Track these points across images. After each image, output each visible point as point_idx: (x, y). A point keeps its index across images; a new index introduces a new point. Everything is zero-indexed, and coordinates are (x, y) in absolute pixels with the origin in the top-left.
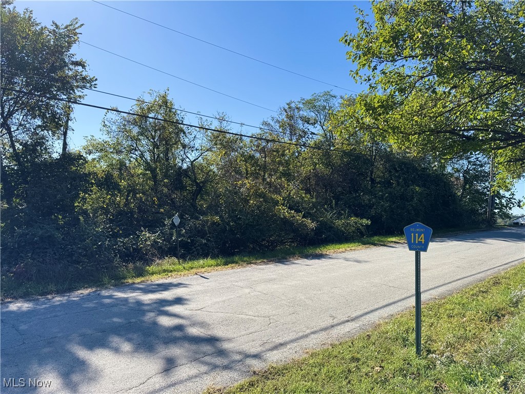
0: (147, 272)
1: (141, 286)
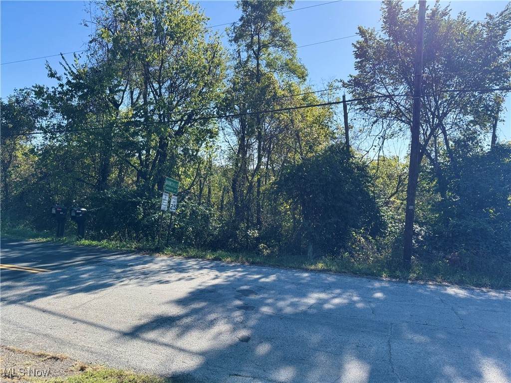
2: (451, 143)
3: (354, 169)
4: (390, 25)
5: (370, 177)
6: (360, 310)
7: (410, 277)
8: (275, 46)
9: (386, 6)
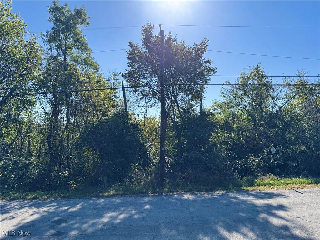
0: (256, 183)
1: (253, 193)
2: (181, 110)
3: (131, 126)
4: (147, 43)
5: (140, 131)
6: (136, 220)
7: (164, 191)
8: (77, 48)
9: (144, 32)
